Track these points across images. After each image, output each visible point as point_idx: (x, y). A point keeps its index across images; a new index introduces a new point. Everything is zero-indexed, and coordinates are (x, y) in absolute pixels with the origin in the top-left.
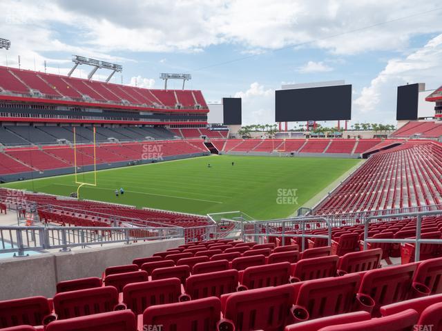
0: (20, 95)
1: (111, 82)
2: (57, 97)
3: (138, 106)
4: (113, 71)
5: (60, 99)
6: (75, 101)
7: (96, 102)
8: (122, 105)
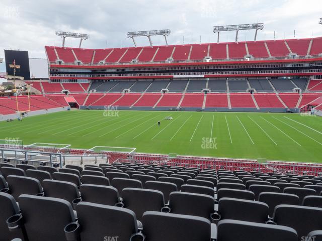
0: (159, 63)
1: (256, 40)
2: (182, 61)
3: (262, 59)
4: (255, 30)
5: (183, 62)
6: (195, 62)
7: (214, 61)
8: (242, 60)
